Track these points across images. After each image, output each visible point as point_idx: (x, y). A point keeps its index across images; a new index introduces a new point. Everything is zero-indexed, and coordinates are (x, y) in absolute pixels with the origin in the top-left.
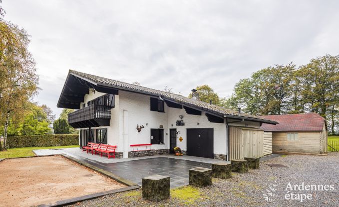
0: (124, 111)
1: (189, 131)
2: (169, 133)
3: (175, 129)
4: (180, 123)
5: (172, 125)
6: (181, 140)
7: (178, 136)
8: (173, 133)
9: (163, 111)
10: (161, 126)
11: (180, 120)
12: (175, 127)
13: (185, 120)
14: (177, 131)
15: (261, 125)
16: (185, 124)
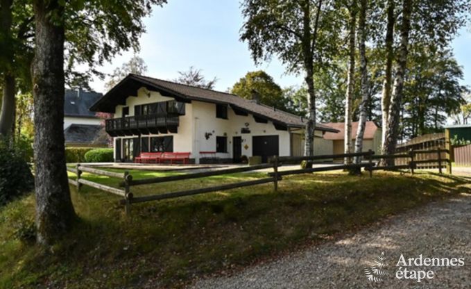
0: (196, 118)
1: (255, 139)
2: (232, 140)
3: (240, 138)
4: (245, 131)
5: (237, 133)
6: (246, 147)
7: (243, 144)
8: (237, 141)
9: (225, 118)
10: (225, 134)
11: (245, 127)
12: (239, 134)
13: (250, 128)
14: (242, 138)
15: (324, 133)
16: (252, 132)
